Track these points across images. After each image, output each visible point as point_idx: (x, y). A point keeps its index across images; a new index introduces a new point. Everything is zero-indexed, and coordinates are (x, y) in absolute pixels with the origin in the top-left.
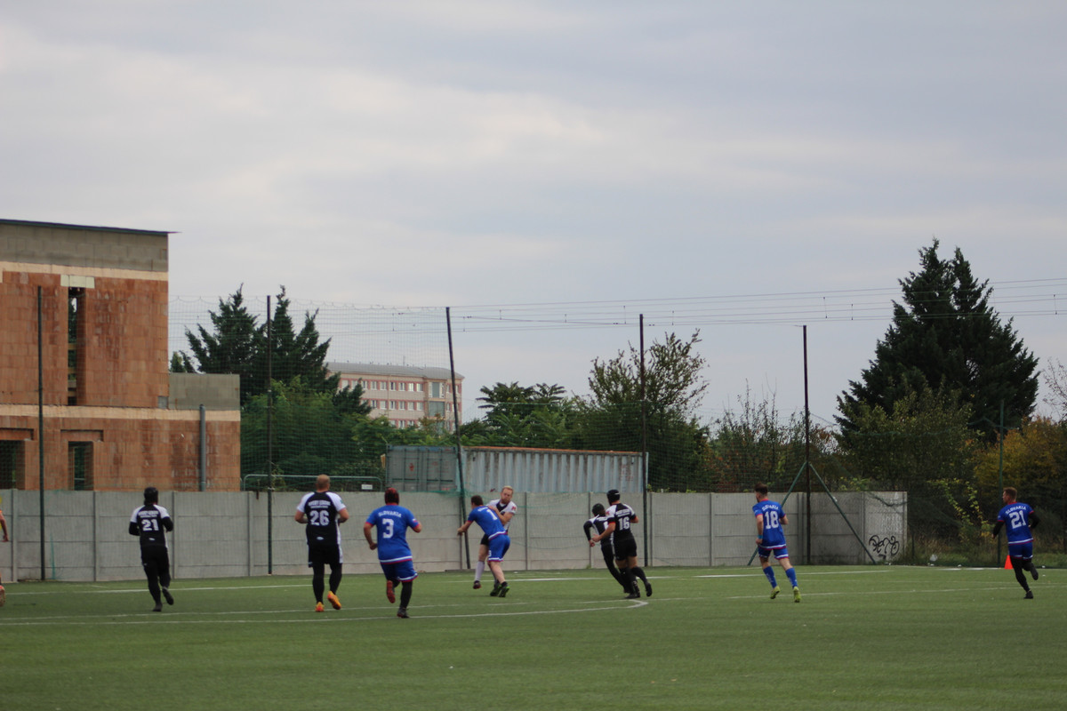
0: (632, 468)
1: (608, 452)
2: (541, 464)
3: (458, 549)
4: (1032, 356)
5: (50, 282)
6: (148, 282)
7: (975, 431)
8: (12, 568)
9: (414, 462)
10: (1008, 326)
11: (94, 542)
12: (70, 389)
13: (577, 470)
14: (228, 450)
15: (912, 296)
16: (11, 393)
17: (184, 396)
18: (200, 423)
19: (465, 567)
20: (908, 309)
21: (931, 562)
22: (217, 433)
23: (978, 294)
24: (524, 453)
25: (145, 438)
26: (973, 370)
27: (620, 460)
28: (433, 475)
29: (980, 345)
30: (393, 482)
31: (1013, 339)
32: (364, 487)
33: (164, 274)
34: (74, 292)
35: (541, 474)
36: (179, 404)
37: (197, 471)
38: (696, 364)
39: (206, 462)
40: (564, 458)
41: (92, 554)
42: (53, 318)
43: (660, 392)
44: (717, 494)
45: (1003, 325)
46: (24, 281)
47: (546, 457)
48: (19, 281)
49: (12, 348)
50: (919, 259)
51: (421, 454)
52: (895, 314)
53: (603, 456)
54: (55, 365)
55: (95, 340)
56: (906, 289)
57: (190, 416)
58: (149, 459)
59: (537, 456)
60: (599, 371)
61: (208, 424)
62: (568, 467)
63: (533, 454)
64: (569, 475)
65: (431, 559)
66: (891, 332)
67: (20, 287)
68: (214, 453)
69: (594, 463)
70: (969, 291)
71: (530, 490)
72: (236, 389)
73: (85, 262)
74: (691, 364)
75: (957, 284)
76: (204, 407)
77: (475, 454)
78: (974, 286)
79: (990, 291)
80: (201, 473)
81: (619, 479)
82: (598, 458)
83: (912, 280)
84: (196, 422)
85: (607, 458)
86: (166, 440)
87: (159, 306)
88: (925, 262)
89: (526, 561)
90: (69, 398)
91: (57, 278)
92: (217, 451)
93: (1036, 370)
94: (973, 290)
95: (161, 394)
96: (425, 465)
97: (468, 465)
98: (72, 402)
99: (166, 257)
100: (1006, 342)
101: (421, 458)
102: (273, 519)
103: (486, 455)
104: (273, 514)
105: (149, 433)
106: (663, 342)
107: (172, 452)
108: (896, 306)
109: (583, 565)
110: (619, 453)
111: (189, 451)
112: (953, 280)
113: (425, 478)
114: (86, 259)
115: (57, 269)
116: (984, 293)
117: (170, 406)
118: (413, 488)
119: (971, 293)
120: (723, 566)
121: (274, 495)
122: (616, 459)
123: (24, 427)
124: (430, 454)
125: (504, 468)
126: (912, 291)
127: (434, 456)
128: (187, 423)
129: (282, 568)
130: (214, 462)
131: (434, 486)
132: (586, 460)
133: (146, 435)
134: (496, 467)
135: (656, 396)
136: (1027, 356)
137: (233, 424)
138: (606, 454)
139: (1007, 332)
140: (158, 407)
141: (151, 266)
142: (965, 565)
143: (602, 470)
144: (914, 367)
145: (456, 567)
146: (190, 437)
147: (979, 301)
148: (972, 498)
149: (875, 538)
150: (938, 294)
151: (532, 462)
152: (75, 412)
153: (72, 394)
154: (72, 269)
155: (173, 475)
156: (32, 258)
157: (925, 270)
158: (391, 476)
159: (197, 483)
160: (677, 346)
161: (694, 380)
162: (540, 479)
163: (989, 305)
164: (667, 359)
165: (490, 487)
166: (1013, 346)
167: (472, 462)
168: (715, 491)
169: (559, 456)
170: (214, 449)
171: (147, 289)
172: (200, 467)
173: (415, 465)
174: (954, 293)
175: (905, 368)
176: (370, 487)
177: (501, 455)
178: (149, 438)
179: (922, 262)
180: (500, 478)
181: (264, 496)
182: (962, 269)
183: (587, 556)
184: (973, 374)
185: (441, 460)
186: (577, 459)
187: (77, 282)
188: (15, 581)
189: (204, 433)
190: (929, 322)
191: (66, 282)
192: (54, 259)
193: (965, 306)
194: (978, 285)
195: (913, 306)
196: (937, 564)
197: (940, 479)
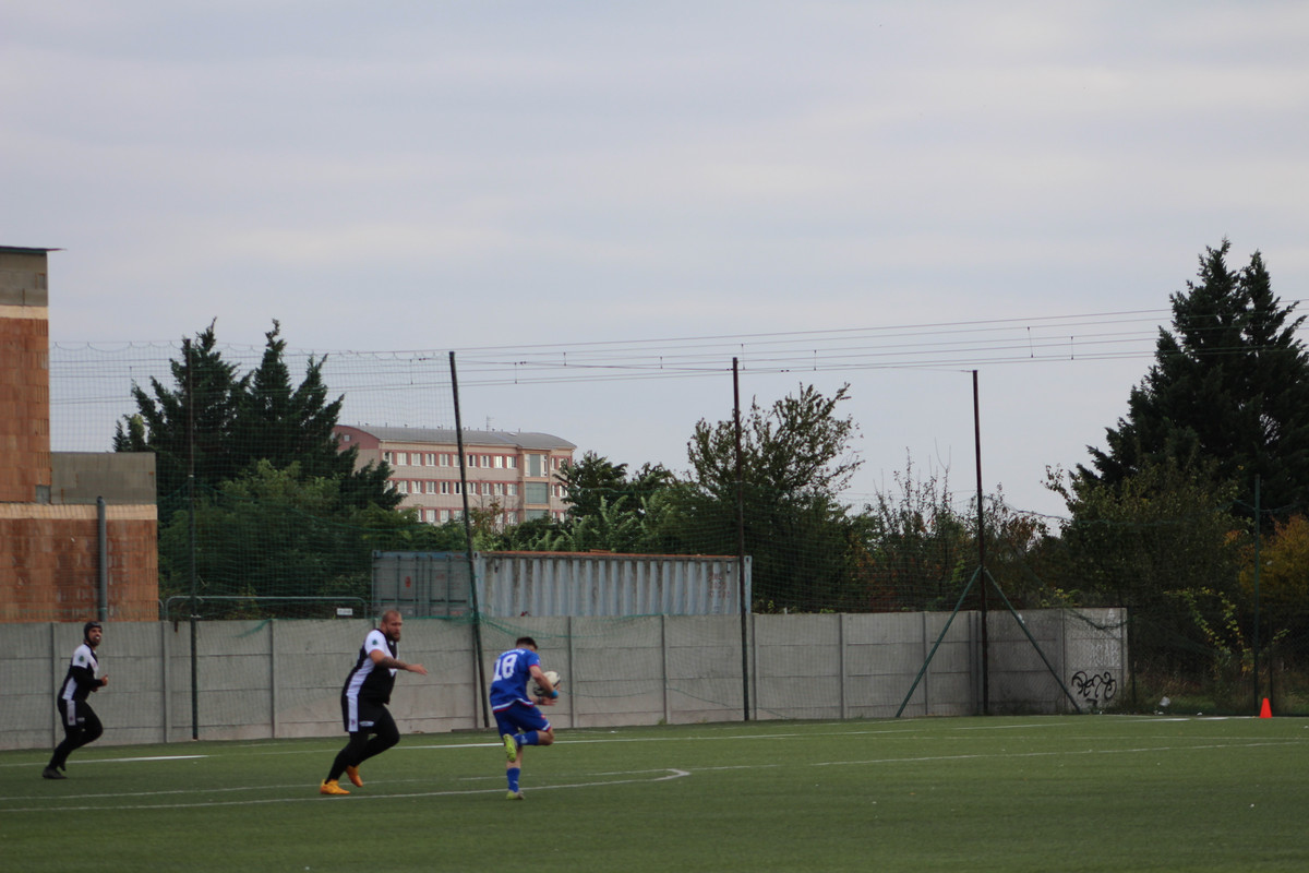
0: (728, 579)
1: (693, 557)
2: (595, 575)
3: (472, 698)
6: (18, 322)
7: (1245, 518)
9: (411, 575)
13: (647, 583)
14: (139, 562)
15: (1186, 320)
17: (73, 485)
18: (98, 522)
19: (481, 725)
20: (1179, 338)
21: (1161, 708)
22: (124, 538)
23: (1280, 318)
24: (569, 560)
25: (17, 547)
26: (1269, 428)
27: (710, 568)
28: (439, 593)
30: (382, 604)
32: (341, 611)
33: (41, 309)
35: (594, 589)
36: (66, 497)
37: (95, 590)
38: (843, 428)
39: (108, 580)
40: (627, 566)
43: (788, 467)
44: (850, 615)
47: (601, 565)
50: (1197, 268)
51: (420, 563)
52: (1160, 345)
53: (685, 562)
56: (1177, 308)
57: (82, 512)
58: (24, 575)
59: (588, 564)
60: (702, 437)
61: (110, 524)
62: (634, 580)
63: (582, 561)
64: (635, 591)
65: (431, 714)
66: (1154, 373)
68: (120, 566)
69: (672, 572)
70: (1266, 314)
71: (580, 614)
72: (151, 474)
74: (835, 428)
75: (1251, 305)
76: (103, 501)
77: (497, 562)
78: (1273, 307)
79: (1301, 319)
80: (100, 594)
81: (709, 594)
82: (678, 566)
83: (1187, 296)
84: (93, 521)
85: (691, 566)
86: (47, 548)
87: (35, 355)
88: (1205, 273)
89: (572, 715)
92: (124, 563)
94: (1273, 313)
95: (40, 483)
96: (427, 579)
97: (488, 577)
99: (44, 286)
101: (420, 568)
102: (198, 660)
103: (514, 563)
104: (199, 653)
105: (23, 538)
106: (796, 397)
107: (58, 567)
108: (1164, 333)
109: (654, 720)
110: (709, 558)
111: (83, 565)
112: (1245, 300)
113: (426, 597)
116: (1289, 320)
117: (54, 499)
118: (410, 612)
119: (1268, 318)
120: (861, 719)
121: (201, 625)
122: (704, 566)
124: (435, 563)
125: (541, 581)
126: (1185, 313)
127: (439, 566)
128: (79, 524)
129: (214, 730)
130: (119, 577)
131: (440, 609)
132: (660, 568)
133: (20, 541)
134: (529, 581)
135: (782, 474)
137: (147, 523)
138: (689, 560)
140: (36, 502)
141: (22, 299)
142: (1207, 713)
143: (684, 583)
145: (468, 724)
146: (84, 543)
147: (1279, 332)
148: (1228, 615)
149: (1080, 675)
150: (1220, 319)
151: (581, 573)
155: (58, 598)
157: (1206, 284)
158: (379, 596)
159: (95, 610)
160: (815, 403)
161: (837, 452)
162: (594, 597)
163: (1295, 337)
164: (799, 420)
165: (521, 609)
167: (494, 575)
168: (850, 611)
169: (621, 563)
170: (120, 560)
171: (18, 332)
172: (99, 586)
173: (413, 580)
176: (348, 611)
177: (536, 564)
178: (23, 544)
179: (1201, 272)
180: (535, 597)
181: (185, 627)
182: (1258, 280)
183: (660, 706)
184: (1269, 435)
185: (449, 572)
186: (647, 568)
189: (105, 537)
190: (1209, 361)
193: (1260, 335)
194: (1281, 307)
195: (1184, 335)
196: (1168, 711)
197: (1182, 588)
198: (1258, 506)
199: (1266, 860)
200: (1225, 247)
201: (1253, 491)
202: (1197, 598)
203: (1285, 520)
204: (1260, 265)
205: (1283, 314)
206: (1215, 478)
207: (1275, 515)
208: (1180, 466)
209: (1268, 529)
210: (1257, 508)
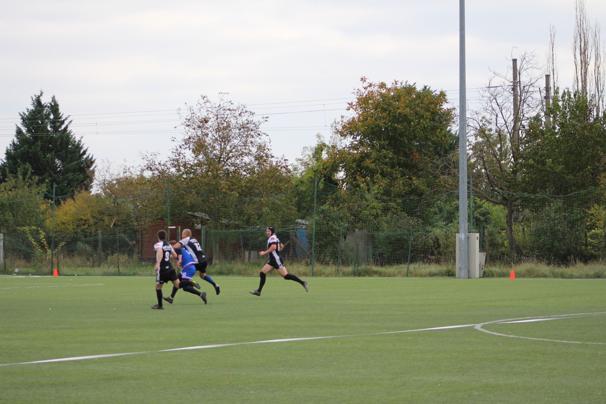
4: (92, 157)
10: (80, 141)
15: (26, 123)
20: (24, 130)
23: (63, 122)
26: (59, 164)
29: (64, 151)
31: (81, 148)
45: (77, 140)
50: (31, 102)
52: (17, 133)
56: (23, 118)
66: (14, 143)
70: (57, 121)
75: (52, 117)
78: (60, 118)
79: (71, 122)
83: (27, 113)
88: (34, 104)
93: (94, 165)
94: (60, 120)
100: (78, 150)
108: (18, 127)
112: (49, 114)
116: (66, 123)
119: (59, 122)
126: (26, 120)
136: (90, 158)
139: (79, 144)
144: (27, 163)
147: (63, 127)
150: (40, 122)
157: (34, 109)
163: (69, 129)
166: (82, 151)
174: (50, 121)
175: (21, 163)
179: (32, 103)
182: (55, 108)
184: (59, 167)
190: (36, 138)
193: (56, 129)
194: (64, 118)
195: (26, 129)
196: (18, 274)
197: (24, 226)
198: (54, 195)
199: (55, 329)
200: (41, 94)
201: (52, 189)
202: (30, 230)
203: (65, 200)
204: (55, 101)
205: (64, 121)
206: (37, 184)
207: (61, 199)
208: (24, 179)
209: (58, 203)
210: (54, 196)
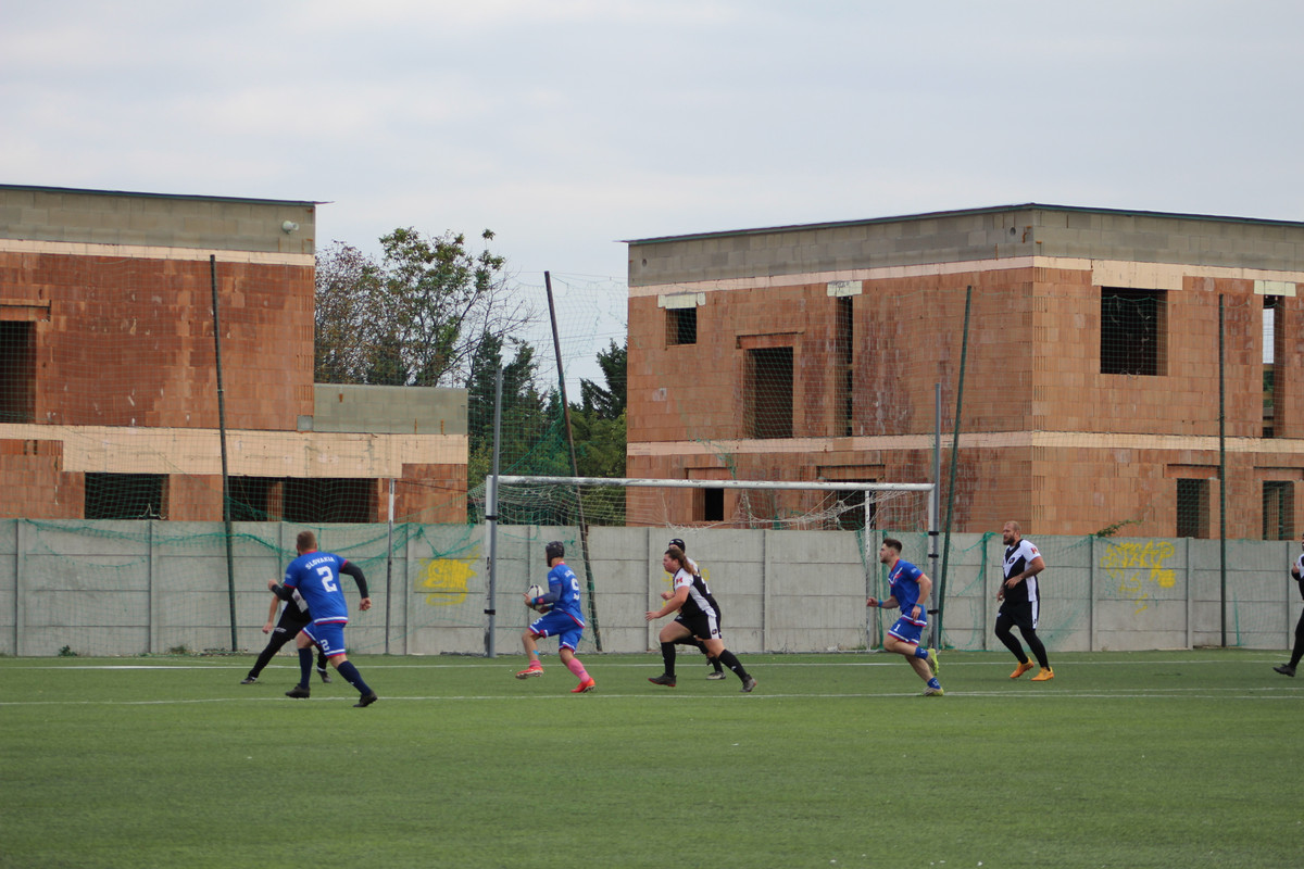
5: (1242, 290)
8: (1186, 632)
11: (1288, 602)
12: (1264, 418)
16: (1193, 423)
34: (1270, 301)
41: (1285, 617)
42: (1245, 330)
46: (1209, 288)
48: (1203, 288)
49: (1194, 369)
54: (1247, 389)
55: (1297, 357)
67: (1205, 294)
73: (1284, 265)
90: (1265, 429)
91: (1250, 284)
98: (1268, 433)
114: (1286, 261)
115: (1249, 274)
123: (1209, 463)
152: (1272, 446)
153: (1268, 424)
154: (1268, 274)
156: (1219, 260)
187: (1275, 289)
188: (1190, 647)
191: (1260, 289)
192: (1246, 261)
